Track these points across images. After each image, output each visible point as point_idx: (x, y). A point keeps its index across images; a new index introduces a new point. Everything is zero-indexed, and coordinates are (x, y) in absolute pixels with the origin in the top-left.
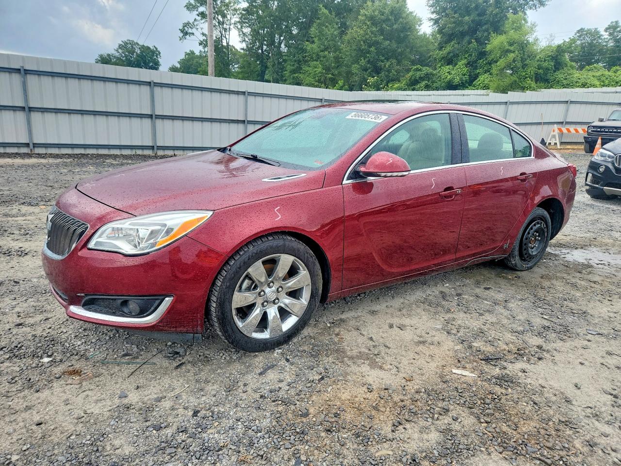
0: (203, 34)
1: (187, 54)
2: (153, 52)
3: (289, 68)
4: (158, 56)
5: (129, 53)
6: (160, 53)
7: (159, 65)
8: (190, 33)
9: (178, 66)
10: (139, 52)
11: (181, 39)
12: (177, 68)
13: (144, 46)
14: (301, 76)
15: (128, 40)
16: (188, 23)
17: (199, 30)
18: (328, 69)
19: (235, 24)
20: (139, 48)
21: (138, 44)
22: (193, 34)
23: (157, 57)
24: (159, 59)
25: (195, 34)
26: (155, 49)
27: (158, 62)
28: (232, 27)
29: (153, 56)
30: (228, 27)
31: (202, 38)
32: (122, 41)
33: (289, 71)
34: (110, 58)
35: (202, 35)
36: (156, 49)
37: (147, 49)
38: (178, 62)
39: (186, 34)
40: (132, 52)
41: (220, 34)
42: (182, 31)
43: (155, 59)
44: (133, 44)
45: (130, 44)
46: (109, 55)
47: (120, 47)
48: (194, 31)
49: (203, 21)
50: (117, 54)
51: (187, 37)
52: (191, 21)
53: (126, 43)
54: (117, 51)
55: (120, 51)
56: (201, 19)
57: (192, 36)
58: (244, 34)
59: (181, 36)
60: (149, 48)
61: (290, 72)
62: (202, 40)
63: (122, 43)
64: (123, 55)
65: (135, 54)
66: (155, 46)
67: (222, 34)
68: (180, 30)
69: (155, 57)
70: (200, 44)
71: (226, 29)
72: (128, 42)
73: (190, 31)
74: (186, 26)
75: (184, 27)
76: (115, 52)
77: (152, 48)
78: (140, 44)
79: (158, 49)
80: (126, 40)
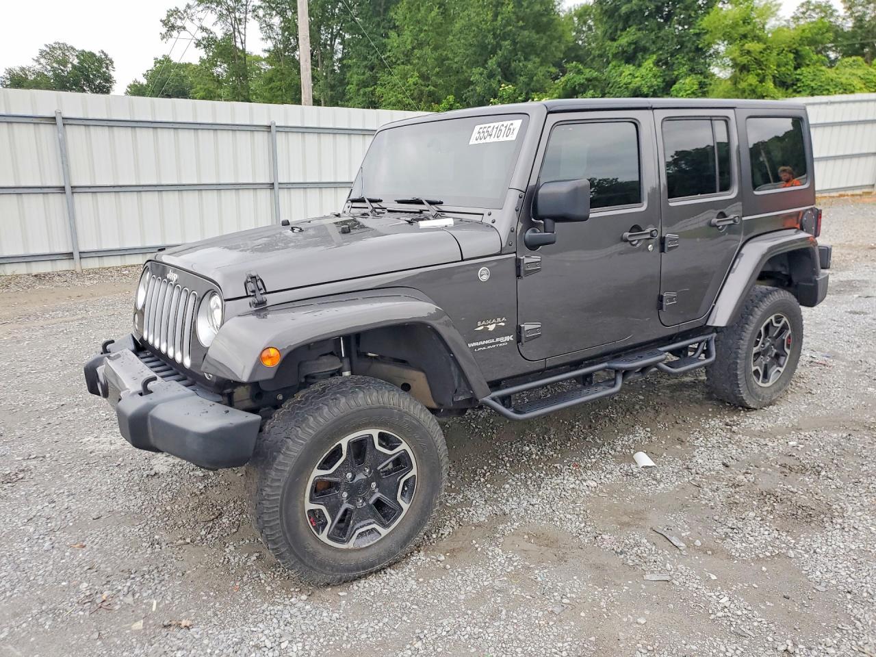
0: (203, 29)
1: (157, 61)
2: (100, 61)
3: (355, 78)
4: (110, 68)
5: (59, 63)
6: (112, 62)
7: (111, 82)
8: (181, 27)
9: (144, 82)
10: (76, 62)
11: (163, 37)
12: (142, 85)
13: (83, 51)
14: (379, 90)
15: (55, 43)
16: (177, 11)
17: (196, 21)
18: (425, 77)
19: (254, 11)
20: (77, 56)
21: (73, 49)
22: (184, 28)
23: (107, 69)
24: (112, 73)
25: (187, 28)
26: (103, 57)
27: (111, 78)
28: (249, 16)
29: (101, 67)
30: (242, 16)
31: (201, 35)
32: (46, 46)
33: (355, 83)
34: (26, 75)
35: (200, 31)
36: (106, 55)
37: (87, 57)
38: (144, 75)
39: (173, 28)
40: (64, 62)
41: (232, 29)
42: (165, 23)
43: (105, 72)
44: (65, 48)
45: (60, 48)
46: (23, 69)
47: (43, 54)
48: (187, 23)
49: (201, 8)
50: (38, 67)
51: (175, 33)
52: (182, 8)
53: (53, 49)
54: (37, 61)
55: (42, 61)
56: (198, 5)
57: (183, 33)
58: (270, 27)
59: (163, 33)
60: (93, 55)
61: (357, 85)
62: (200, 38)
63: (45, 48)
64: (49, 68)
65: (70, 65)
66: (103, 52)
67: (234, 28)
68: (161, 21)
69: (104, 69)
70: (198, 45)
71: (240, 20)
72: (57, 46)
73: (179, 23)
74: (172, 15)
75: (169, 16)
76: (35, 64)
77: (98, 54)
78: (77, 49)
79: (109, 57)
80: (51, 42)
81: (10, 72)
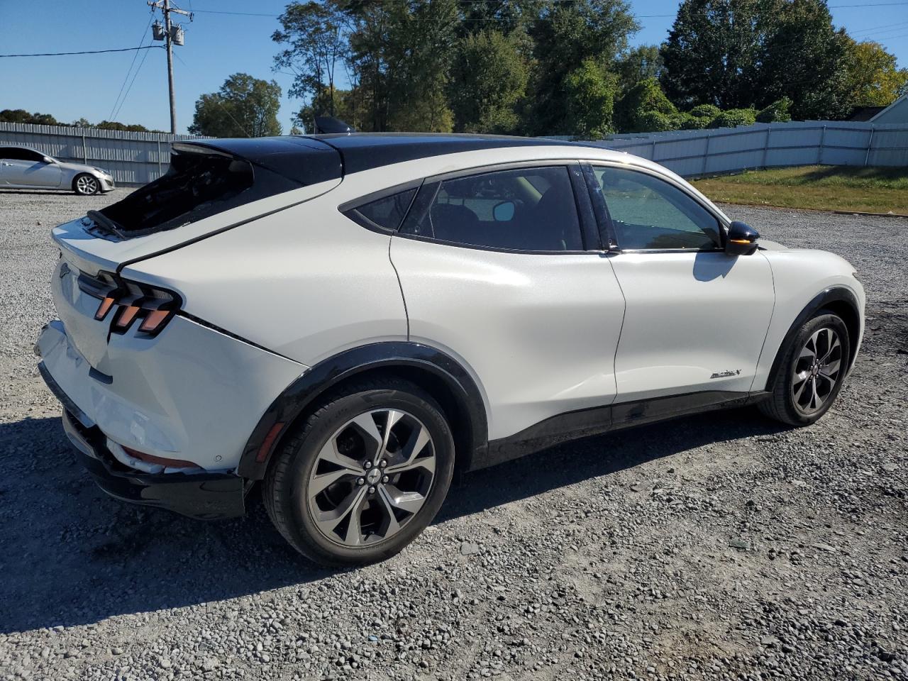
2: (270, 88)
4: (278, 94)
6: (279, 90)
7: (278, 106)
10: (252, 89)
11: (273, 70)
13: (258, 80)
15: (238, 74)
20: (253, 84)
21: (250, 78)
23: (276, 95)
24: (279, 99)
26: (273, 84)
27: (276, 101)
28: (337, 57)
29: (271, 94)
30: (330, 57)
31: (299, 72)
32: (230, 77)
36: (276, 84)
37: (260, 84)
39: (281, 63)
40: (243, 90)
43: (273, 99)
44: (245, 78)
45: (241, 79)
46: (214, 95)
47: (228, 83)
50: (223, 94)
53: (235, 79)
54: (223, 88)
55: (227, 89)
60: (264, 83)
63: (229, 79)
64: (231, 94)
65: (247, 92)
66: (273, 81)
69: (274, 96)
72: (239, 76)
75: (279, 54)
76: (222, 91)
77: (269, 83)
78: (254, 78)
79: (278, 85)
80: (235, 74)
81: (204, 97)
